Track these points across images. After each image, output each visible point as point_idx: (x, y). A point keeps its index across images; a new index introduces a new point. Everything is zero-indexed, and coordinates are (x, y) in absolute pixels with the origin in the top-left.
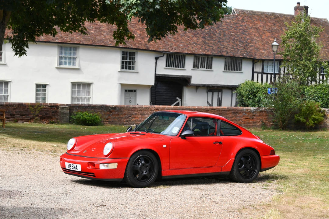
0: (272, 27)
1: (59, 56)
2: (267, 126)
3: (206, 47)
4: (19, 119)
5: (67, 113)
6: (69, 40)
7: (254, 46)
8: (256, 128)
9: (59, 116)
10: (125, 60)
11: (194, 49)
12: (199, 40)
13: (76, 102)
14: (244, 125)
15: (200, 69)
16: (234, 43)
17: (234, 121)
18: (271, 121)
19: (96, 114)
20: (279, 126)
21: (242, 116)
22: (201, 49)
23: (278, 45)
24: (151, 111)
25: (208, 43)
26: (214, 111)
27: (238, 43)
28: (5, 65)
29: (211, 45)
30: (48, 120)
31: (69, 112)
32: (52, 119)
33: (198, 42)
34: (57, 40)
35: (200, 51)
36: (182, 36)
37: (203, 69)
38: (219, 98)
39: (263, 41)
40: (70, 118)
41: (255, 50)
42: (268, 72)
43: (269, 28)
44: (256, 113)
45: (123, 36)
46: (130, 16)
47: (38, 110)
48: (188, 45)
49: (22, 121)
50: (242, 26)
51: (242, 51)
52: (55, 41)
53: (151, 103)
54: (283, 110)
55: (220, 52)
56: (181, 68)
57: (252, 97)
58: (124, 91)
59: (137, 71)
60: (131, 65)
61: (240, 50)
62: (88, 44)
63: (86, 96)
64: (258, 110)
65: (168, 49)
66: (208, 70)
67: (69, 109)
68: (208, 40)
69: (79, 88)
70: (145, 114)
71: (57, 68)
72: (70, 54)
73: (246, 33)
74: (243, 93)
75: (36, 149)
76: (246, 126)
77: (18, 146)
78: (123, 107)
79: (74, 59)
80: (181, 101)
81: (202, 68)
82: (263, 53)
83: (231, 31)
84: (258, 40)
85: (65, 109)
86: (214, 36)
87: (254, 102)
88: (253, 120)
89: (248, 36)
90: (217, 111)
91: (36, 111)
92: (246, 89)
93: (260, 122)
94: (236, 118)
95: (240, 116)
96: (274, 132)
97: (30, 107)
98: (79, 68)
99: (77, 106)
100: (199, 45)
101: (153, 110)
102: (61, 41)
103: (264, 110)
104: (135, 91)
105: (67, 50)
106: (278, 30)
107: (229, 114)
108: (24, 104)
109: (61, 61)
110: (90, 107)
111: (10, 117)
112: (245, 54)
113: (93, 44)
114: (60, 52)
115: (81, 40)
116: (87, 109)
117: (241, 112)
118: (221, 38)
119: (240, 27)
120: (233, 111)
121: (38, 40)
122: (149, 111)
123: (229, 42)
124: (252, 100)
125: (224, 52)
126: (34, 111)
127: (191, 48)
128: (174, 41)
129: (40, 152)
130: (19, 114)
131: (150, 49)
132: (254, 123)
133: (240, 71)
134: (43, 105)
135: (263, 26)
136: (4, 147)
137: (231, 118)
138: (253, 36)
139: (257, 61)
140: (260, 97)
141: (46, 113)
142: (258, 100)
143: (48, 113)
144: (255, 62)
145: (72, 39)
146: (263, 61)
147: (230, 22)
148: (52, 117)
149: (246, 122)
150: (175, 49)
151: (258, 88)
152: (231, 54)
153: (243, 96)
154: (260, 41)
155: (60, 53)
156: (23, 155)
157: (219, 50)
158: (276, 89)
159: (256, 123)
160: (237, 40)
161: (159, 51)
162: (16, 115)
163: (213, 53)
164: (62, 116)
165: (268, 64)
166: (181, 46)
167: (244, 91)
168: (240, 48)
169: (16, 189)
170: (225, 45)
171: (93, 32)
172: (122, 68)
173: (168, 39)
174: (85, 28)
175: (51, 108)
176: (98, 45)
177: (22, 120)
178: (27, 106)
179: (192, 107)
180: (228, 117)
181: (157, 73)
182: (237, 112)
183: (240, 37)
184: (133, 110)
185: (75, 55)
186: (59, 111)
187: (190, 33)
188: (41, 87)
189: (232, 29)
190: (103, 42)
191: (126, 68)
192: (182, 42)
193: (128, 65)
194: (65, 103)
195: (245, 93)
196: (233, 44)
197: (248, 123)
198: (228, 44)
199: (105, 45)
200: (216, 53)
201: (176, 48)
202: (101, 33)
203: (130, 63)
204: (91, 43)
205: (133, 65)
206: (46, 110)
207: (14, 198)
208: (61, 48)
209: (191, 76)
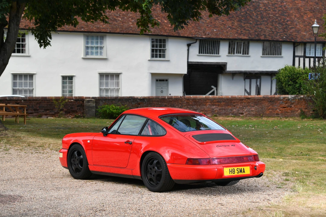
0: (315, 7)
1: (86, 46)
2: (307, 114)
3: (242, 31)
4: (43, 114)
5: (93, 107)
6: (95, 29)
7: (295, 28)
8: (295, 117)
9: (85, 110)
10: (155, 48)
11: (229, 33)
12: (234, 24)
13: (104, 95)
14: (281, 114)
15: (236, 54)
16: (272, 25)
17: (271, 110)
18: (311, 109)
19: (123, 107)
20: (320, 115)
21: (279, 105)
22: (237, 33)
23: (319, 27)
24: (181, 102)
25: (245, 27)
26: (249, 100)
27: (277, 25)
28: (29, 56)
29: (247, 29)
30: (73, 114)
31: (95, 105)
32: (77, 113)
33: (233, 25)
34: (82, 29)
35: (236, 35)
36: (216, 19)
37: (239, 55)
38: (257, 86)
39: (305, 22)
40: (96, 111)
41: (296, 32)
42: (311, 56)
43: (312, 8)
44: (295, 101)
45: (148, 24)
46: (145, 6)
47: (63, 105)
48: (223, 29)
49: (46, 117)
50: (281, 7)
51: (282, 34)
52: (81, 30)
53: (184, 92)
54: (323, 97)
55: (257, 35)
56: (215, 55)
57: (292, 83)
58: (155, 81)
59: (168, 60)
60: (162, 53)
61: (279, 33)
62: (116, 32)
63: (114, 87)
64: (297, 98)
65: (201, 34)
66: (244, 55)
67: (95, 102)
68: (244, 23)
69: (107, 79)
70: (175, 105)
71: (84, 59)
72: (97, 43)
73: (286, 15)
74: (282, 79)
75: (51, 147)
76: (283, 115)
77: (33, 145)
78: (152, 99)
79: (101, 48)
80: (217, 89)
81: (239, 53)
82: (305, 36)
83: (269, 13)
84: (299, 22)
85: (90, 102)
86: (251, 19)
87: (295, 89)
88: (291, 109)
89: (288, 17)
90: (252, 100)
91: (60, 105)
92: (285, 75)
93: (299, 111)
94: (272, 108)
95: (277, 105)
96: (314, 122)
97: (54, 101)
98: (107, 58)
99: (103, 99)
100: (235, 29)
101: (183, 101)
102: (87, 30)
103: (303, 97)
104: (167, 80)
105: (94, 40)
106: (321, 10)
107: (265, 103)
108: (47, 98)
109: (88, 51)
110: (117, 99)
111: (33, 112)
112: (284, 37)
113: (121, 32)
114: (86, 41)
115: (108, 28)
116: (114, 102)
117: (278, 101)
118: (258, 21)
119: (279, 7)
120: (269, 100)
121: (62, 30)
122: (179, 102)
123: (267, 25)
124: (292, 87)
125: (262, 36)
126: (58, 105)
127: (226, 33)
128: (208, 25)
129: (54, 152)
130: (44, 108)
131: (182, 36)
132: (292, 111)
133: (280, 56)
134: (68, 99)
135: (305, 6)
136: (19, 146)
137: (267, 107)
138: (293, 17)
139: (298, 44)
140: (300, 83)
141: (71, 107)
142: (298, 86)
143: (73, 106)
144: (296, 45)
145: (98, 28)
146: (305, 44)
147: (268, 2)
148: (77, 111)
149: (284, 111)
150: (208, 34)
151: (298, 73)
152: (270, 37)
153: (282, 83)
154: (301, 23)
155: (86, 43)
156: (36, 155)
157: (257, 34)
158: (316, 75)
159: (294, 111)
160: (276, 22)
161: (191, 37)
162: (39, 110)
163: (250, 37)
164: (88, 110)
165: (310, 46)
166: (215, 31)
167: (283, 77)
168: (279, 30)
169: (17, 193)
170: (263, 28)
171: (120, 19)
172: (152, 56)
173: (200, 24)
174: (106, 16)
175: (76, 102)
176: (126, 32)
177: (46, 115)
178: (51, 100)
179: (225, 97)
180: (264, 106)
181: (190, 60)
182: (273, 100)
183: (279, 19)
184: (162, 101)
185: (102, 44)
186: (85, 104)
187: (225, 16)
188: (68, 79)
189: (271, 10)
190: (131, 30)
191: (156, 57)
192: (216, 27)
193: (158, 53)
194: (91, 96)
195: (285, 79)
196: (271, 27)
197: (286, 112)
198: (266, 27)
199: (134, 33)
200: (253, 37)
201: (210, 33)
202: (129, 20)
203: (160, 51)
204: (118, 31)
205: (164, 53)
206: (71, 103)
207: (12, 204)
208: (87, 37)
209: (226, 63)
